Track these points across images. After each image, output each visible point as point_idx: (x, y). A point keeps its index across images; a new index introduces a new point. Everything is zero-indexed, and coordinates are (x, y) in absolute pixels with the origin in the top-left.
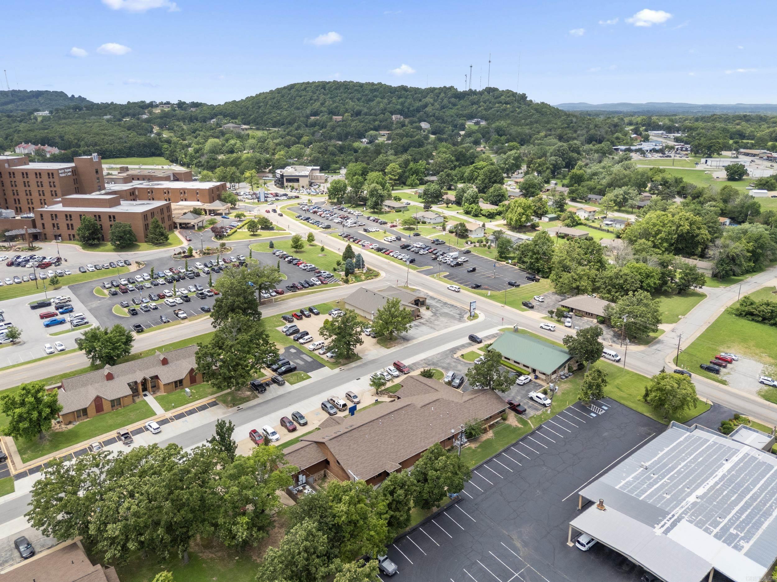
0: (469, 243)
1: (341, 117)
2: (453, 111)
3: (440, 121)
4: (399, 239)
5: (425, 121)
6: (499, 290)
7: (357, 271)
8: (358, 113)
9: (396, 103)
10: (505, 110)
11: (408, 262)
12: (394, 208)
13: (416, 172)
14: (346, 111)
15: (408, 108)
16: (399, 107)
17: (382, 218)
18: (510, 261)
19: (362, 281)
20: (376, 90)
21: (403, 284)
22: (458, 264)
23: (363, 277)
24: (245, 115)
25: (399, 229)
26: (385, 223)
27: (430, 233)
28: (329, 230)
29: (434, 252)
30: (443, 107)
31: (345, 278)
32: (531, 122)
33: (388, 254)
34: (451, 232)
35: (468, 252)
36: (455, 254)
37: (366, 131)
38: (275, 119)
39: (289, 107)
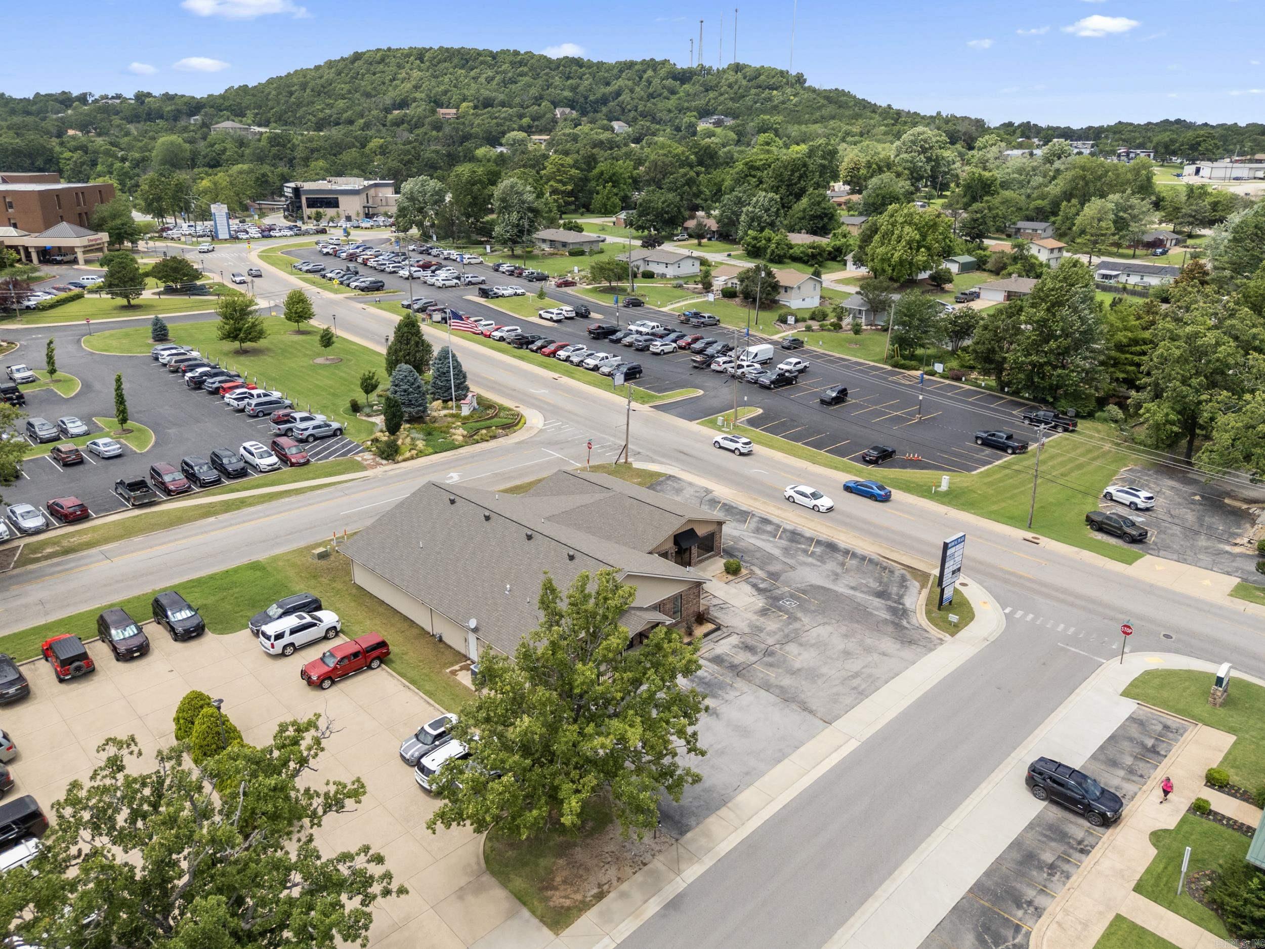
0: (791, 320)
1: (454, 111)
2: (672, 102)
3: (649, 118)
4: (583, 314)
5: (618, 120)
6: (969, 469)
7: (436, 408)
8: (488, 103)
9: (561, 88)
10: (770, 99)
11: (619, 379)
12: (564, 245)
13: (614, 180)
14: (464, 99)
15: (586, 98)
16: (567, 93)
17: (531, 268)
18: (939, 367)
19: (454, 447)
20: (521, 63)
21: (610, 457)
22: (784, 381)
23: (459, 434)
24: (260, 107)
25: (583, 292)
26: (543, 278)
27: (671, 299)
28: (377, 295)
29: (698, 345)
30: (651, 96)
31: (384, 437)
32: (822, 117)
33: (553, 354)
34: (729, 294)
35: (795, 345)
36: (763, 350)
37: (504, 133)
38: (321, 115)
39: (349, 92)
